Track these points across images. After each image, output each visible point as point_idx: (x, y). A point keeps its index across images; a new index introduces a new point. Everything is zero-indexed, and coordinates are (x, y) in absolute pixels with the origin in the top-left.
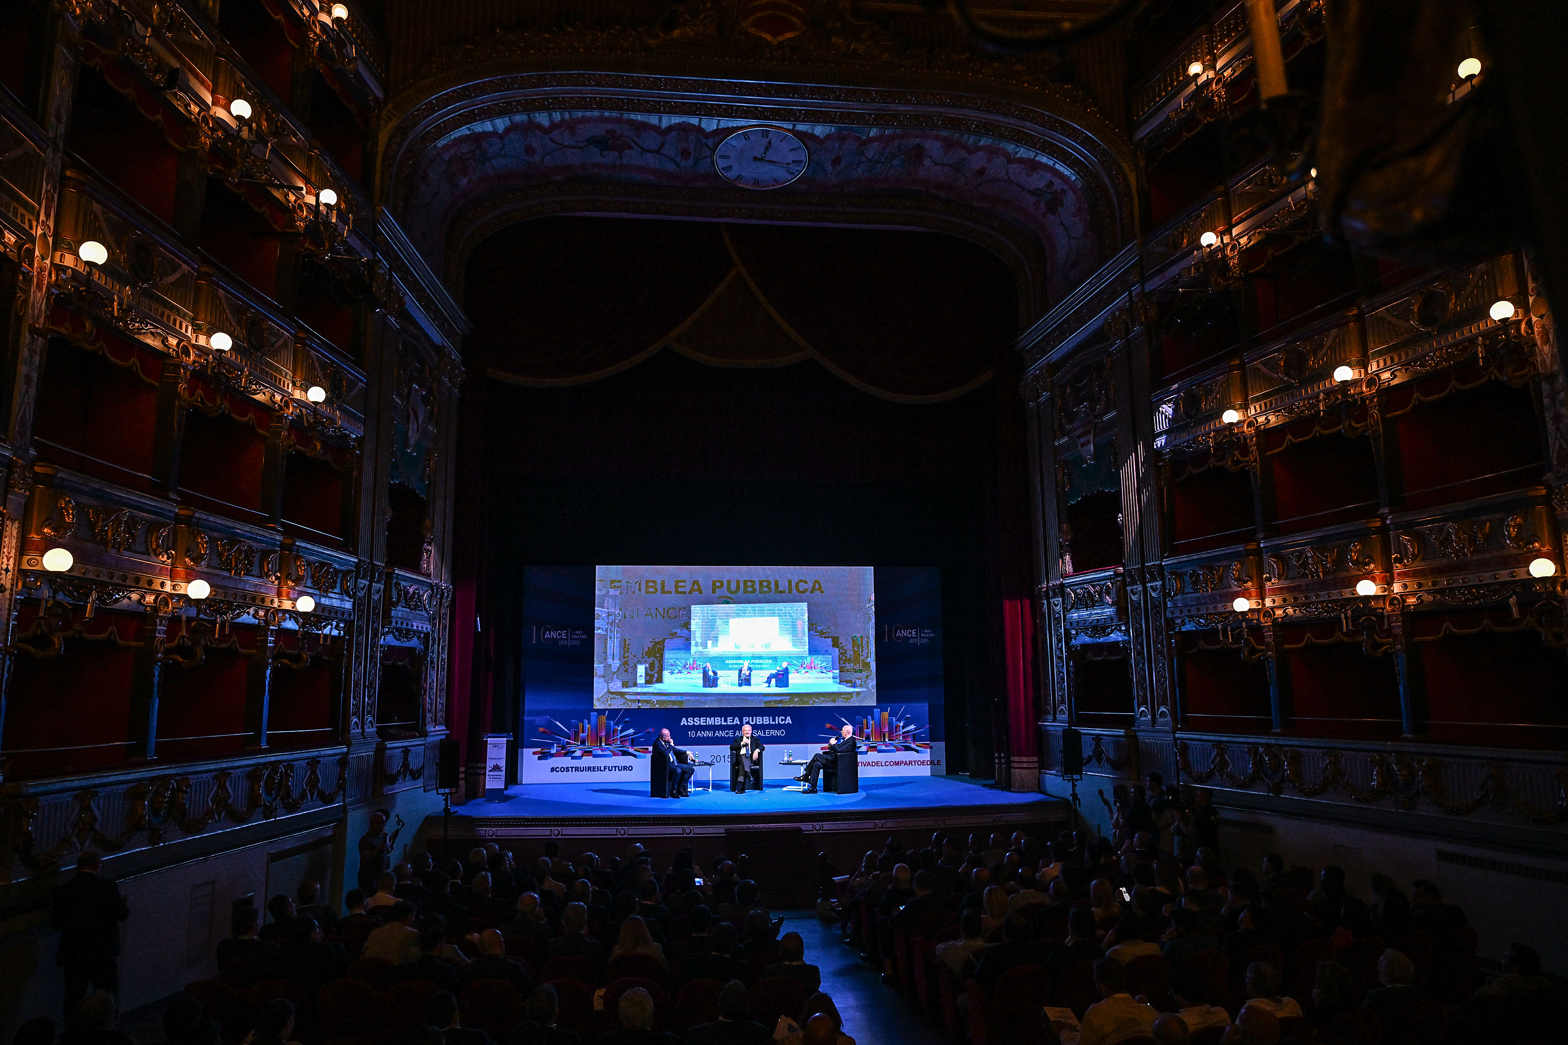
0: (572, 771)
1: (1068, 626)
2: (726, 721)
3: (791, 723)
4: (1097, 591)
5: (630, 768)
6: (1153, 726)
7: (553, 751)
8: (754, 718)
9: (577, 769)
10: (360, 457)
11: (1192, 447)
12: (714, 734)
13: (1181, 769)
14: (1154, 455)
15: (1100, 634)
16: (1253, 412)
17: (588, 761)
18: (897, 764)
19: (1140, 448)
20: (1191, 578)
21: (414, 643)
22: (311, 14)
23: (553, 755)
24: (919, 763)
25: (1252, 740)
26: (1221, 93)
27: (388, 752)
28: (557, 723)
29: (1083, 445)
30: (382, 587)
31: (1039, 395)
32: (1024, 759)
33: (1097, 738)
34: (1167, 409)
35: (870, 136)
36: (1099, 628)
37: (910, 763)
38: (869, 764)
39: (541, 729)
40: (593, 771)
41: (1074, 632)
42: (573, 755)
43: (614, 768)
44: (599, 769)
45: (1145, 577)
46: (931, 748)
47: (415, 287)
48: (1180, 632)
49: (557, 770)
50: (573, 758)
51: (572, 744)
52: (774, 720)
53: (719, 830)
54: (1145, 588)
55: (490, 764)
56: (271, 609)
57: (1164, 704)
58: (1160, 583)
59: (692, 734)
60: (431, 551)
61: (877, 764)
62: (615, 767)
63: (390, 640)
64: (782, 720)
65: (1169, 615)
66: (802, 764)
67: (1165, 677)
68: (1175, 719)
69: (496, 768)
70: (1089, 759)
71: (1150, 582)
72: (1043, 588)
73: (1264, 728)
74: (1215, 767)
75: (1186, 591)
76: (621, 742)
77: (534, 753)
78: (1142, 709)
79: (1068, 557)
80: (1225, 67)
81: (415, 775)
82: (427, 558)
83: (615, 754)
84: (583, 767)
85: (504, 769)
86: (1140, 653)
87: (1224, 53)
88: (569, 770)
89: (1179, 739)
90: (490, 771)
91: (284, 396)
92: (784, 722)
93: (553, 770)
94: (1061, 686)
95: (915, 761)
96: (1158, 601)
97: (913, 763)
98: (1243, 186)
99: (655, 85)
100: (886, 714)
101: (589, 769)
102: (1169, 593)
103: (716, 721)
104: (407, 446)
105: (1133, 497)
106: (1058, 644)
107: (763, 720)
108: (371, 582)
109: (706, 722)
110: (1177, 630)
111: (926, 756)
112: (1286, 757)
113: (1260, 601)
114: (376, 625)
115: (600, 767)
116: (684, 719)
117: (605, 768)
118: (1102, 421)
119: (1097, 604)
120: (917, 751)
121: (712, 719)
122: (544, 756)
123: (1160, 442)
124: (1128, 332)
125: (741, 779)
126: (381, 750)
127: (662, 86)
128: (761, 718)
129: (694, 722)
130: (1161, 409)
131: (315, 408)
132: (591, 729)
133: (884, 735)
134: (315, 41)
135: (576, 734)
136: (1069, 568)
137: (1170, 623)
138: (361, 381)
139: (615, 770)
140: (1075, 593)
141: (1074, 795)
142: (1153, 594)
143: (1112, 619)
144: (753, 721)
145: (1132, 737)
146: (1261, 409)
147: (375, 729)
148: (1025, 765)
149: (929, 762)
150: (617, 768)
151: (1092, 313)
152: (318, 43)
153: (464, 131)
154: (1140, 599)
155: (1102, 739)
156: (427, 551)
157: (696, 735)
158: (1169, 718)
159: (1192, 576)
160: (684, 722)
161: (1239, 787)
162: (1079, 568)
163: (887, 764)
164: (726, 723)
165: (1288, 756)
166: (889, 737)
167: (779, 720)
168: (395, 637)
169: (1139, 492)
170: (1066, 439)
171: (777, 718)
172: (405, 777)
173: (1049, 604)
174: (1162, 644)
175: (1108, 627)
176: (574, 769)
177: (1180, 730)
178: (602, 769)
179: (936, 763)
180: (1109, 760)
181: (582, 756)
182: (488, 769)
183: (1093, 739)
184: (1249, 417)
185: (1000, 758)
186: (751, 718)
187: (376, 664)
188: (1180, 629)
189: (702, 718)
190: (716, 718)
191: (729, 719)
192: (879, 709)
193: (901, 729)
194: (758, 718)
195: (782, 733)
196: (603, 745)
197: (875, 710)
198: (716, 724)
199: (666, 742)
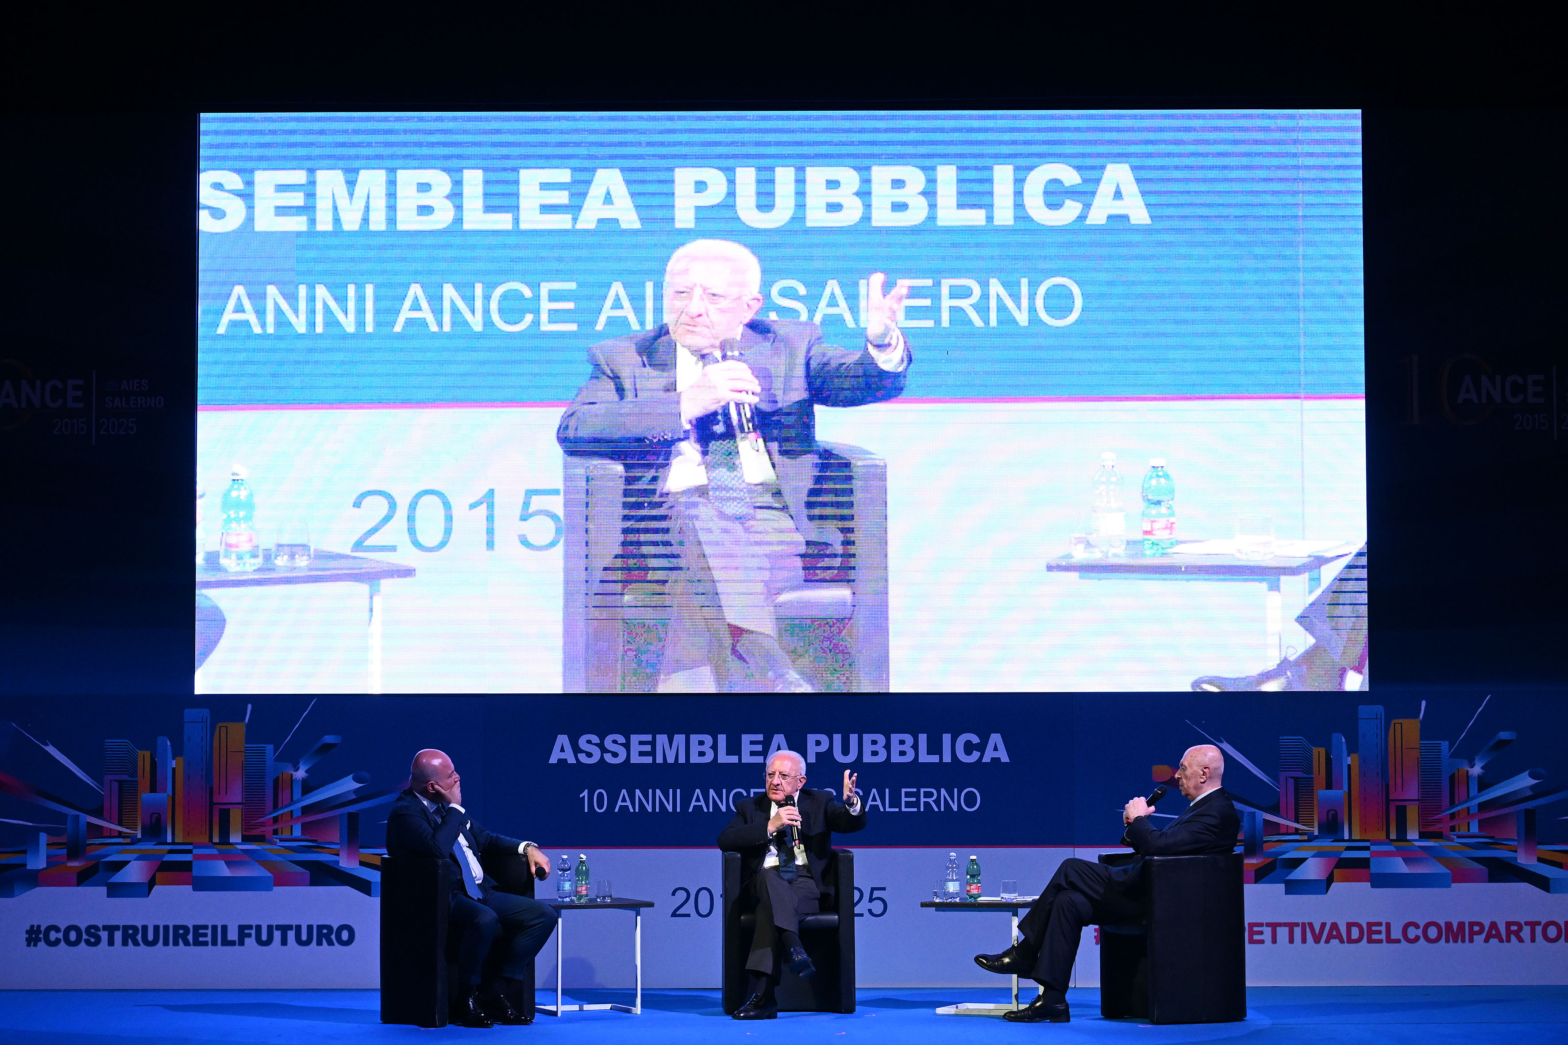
0: (111, 943)
2: (734, 748)
3: (1005, 759)
5: (345, 935)
7: (38, 862)
8: (854, 738)
9: (131, 934)
12: (686, 802)
17: (174, 903)
18: (1454, 932)
23: (35, 879)
24: (1552, 932)
28: (51, 750)
37: (1514, 930)
38: (1334, 932)
40: (197, 943)
42: (119, 877)
43: (277, 934)
44: (220, 936)
49: (53, 936)
50: (116, 890)
51: (111, 834)
52: (935, 747)
59: (593, 800)
61: (1370, 931)
62: (284, 929)
64: (969, 748)
76: (305, 828)
83: (282, 879)
84: (156, 928)
88: (98, 941)
92: (976, 755)
93: (34, 936)
95: (1533, 925)
97: (1526, 932)
100: (1410, 727)
101: (179, 934)
103: (695, 749)
107: (888, 747)
109: (653, 753)
115: (225, 928)
116: (563, 740)
117: (243, 930)
120: (1543, 883)
121: (680, 739)
125: (760, 960)
128: (881, 738)
129: (604, 750)
132: (188, 776)
133: (1402, 812)
135: (127, 792)
139: (284, 942)
144: (846, 751)
150: (291, 934)
157: (613, 802)
160: (561, 748)
163: (1412, 932)
164: (734, 759)
166: (1424, 821)
167: (956, 745)
171: (947, 738)
176: (118, 935)
178: (233, 935)
181: (151, 884)
186: (837, 738)
189: (635, 739)
190: (694, 738)
191: (746, 738)
192: (1380, 709)
193: (1474, 789)
194: (867, 738)
195: (970, 800)
196: (235, 837)
197: (1364, 710)
198: (695, 759)
199: (438, 798)
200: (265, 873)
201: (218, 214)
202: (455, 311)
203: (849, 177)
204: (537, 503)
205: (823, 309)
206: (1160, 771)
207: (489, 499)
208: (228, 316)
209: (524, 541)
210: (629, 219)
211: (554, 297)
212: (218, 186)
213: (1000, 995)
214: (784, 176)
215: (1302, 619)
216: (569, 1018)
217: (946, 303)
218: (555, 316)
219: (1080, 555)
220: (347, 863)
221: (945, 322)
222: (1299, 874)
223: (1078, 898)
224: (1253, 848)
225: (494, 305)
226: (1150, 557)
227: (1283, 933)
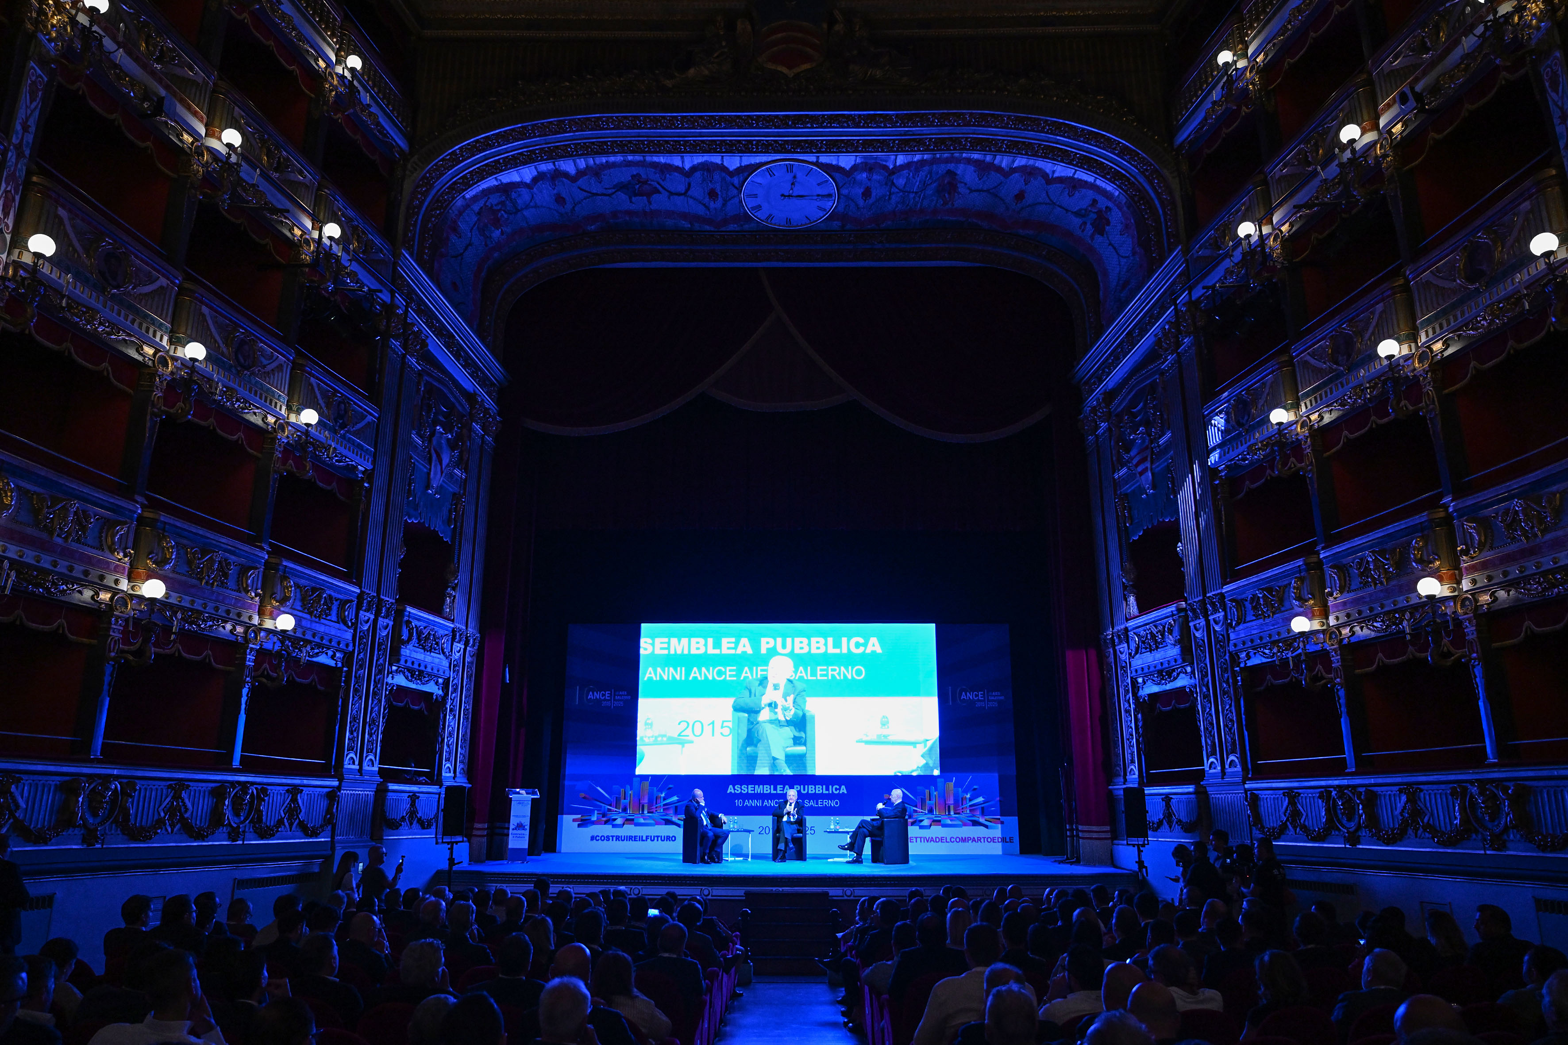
0: (613, 840)
1: (1134, 673)
2: (775, 789)
3: (846, 793)
4: (1159, 631)
5: (674, 839)
6: (1223, 778)
7: (594, 818)
8: (806, 786)
9: (618, 838)
10: (369, 491)
11: (1247, 459)
12: (763, 804)
13: (1253, 825)
14: (1210, 473)
15: (1166, 680)
16: (1304, 409)
17: (629, 830)
18: (964, 840)
19: (1196, 467)
20: (1251, 603)
21: (431, 688)
22: (328, 66)
23: (594, 823)
24: (989, 840)
25: (1323, 783)
26: (1255, 80)
27: (390, 794)
28: (599, 788)
29: (1141, 473)
30: (391, 623)
31: (1097, 427)
32: (1095, 828)
33: (1167, 798)
34: (1219, 421)
35: (898, 164)
36: (1165, 673)
37: (979, 839)
38: (932, 840)
39: (582, 795)
40: (635, 840)
41: (1140, 680)
42: (614, 823)
43: (656, 838)
44: (641, 839)
45: (1206, 610)
46: (1002, 823)
47: (441, 331)
48: (1247, 668)
49: (598, 838)
50: (614, 826)
51: (613, 811)
52: (827, 789)
53: (739, 892)
54: (1208, 622)
55: (513, 821)
56: (251, 627)
57: (1233, 752)
58: (1223, 613)
59: (738, 803)
60: (455, 597)
61: (942, 840)
62: (658, 837)
63: (400, 680)
64: (836, 789)
65: (1232, 648)
66: (848, 833)
67: (1232, 721)
68: (1245, 768)
69: (520, 826)
70: (1160, 823)
71: (1212, 614)
72: (1107, 635)
73: (1337, 769)
74: (1287, 820)
75: (1248, 619)
76: (664, 810)
77: (574, 820)
78: (1212, 760)
79: (1132, 599)
80: (1256, 53)
81: (424, 825)
82: (450, 603)
83: (657, 823)
84: (625, 836)
85: (528, 827)
86: (1206, 696)
87: (1254, 38)
88: (609, 839)
89: (1249, 790)
90: (513, 829)
91: (278, 419)
92: (838, 791)
93: (593, 838)
94: (1130, 742)
95: (984, 838)
96: (1222, 635)
97: (982, 840)
98: (1280, 170)
99: (671, 123)
100: (951, 785)
101: (630, 838)
102: (1231, 624)
103: (765, 789)
104: (428, 486)
105: (1192, 523)
106: (1125, 696)
107: (815, 789)
108: (377, 615)
109: (754, 790)
110: (1242, 665)
111: (996, 831)
112: (1359, 798)
113: (1324, 621)
114: (381, 661)
115: (642, 836)
116: (731, 786)
117: (647, 837)
118: (1159, 446)
119: (1161, 646)
120: (986, 827)
121: (761, 786)
122: (584, 823)
123: (1214, 458)
124: (1178, 344)
125: (781, 846)
126: (381, 792)
127: (679, 124)
128: (813, 787)
129: (742, 789)
130: (1213, 422)
131: (307, 430)
132: (634, 796)
133: (949, 807)
134: (332, 91)
135: (618, 800)
136: (1134, 610)
137: (1234, 659)
138: (371, 414)
139: (658, 840)
140: (1138, 636)
141: (1140, 863)
142: (1217, 628)
143: (1176, 661)
144: (804, 790)
145: (1202, 794)
146: (1311, 405)
147: (377, 769)
148: (1095, 835)
149: (1000, 840)
150: (659, 838)
151: (1143, 332)
152: (334, 93)
153: (490, 182)
154: (1203, 636)
155: (1172, 798)
156: (450, 595)
157: (744, 804)
158: (1239, 768)
159: (1252, 599)
160: (730, 789)
161: (1313, 840)
162: (1143, 609)
163: (952, 840)
164: (775, 792)
165: (1362, 797)
166: (955, 810)
167: (833, 789)
168: (407, 678)
169: (1197, 516)
170: (1125, 470)
171: (830, 787)
172: (411, 824)
173: (1115, 651)
174: (1227, 682)
175: (1174, 670)
176: (614, 838)
177: (1250, 779)
178: (644, 839)
179: (1008, 840)
180: (1179, 822)
181: (624, 824)
182: (512, 827)
183: (1163, 799)
184: (1302, 416)
185: (1071, 830)
186: (802, 786)
187: (380, 701)
188: (1246, 664)
189: (750, 786)
190: (765, 786)
191: (778, 786)
192: (943, 780)
193: (968, 801)
194: (810, 786)
195: (837, 803)
196: (646, 812)
197: (939, 780)
198: (765, 792)
199: (698, 802)
200: (653, 822)
201: (645, 649)
202: (705, 674)
203: (805, 640)
204: (725, 724)
205: (799, 674)
206: (886, 796)
207: (713, 723)
208: (648, 675)
209: (722, 734)
210: (750, 651)
211: (730, 671)
212: (645, 642)
213: (844, 856)
214: (789, 640)
215: (923, 756)
216: (732, 862)
217: (830, 673)
218: (730, 676)
219: (865, 738)
220: (674, 819)
221: (830, 678)
222: (922, 824)
223: (865, 830)
224: (910, 817)
225: (715, 673)
226: (883, 739)
227: (919, 840)
